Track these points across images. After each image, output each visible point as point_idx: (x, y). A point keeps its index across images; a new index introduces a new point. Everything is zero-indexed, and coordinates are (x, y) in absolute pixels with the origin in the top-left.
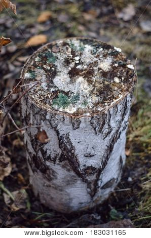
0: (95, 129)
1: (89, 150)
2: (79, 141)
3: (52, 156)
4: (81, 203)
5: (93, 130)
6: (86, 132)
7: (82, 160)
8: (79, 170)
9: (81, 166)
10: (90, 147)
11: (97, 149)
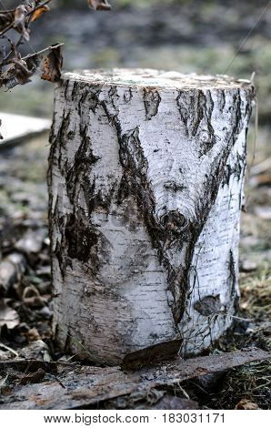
0: (185, 121)
1: (172, 174)
2: (156, 148)
3: (105, 192)
4: (155, 336)
5: (181, 123)
6: (169, 126)
7: (159, 195)
8: (155, 215)
9: (157, 208)
10: (175, 166)
11: (189, 175)
